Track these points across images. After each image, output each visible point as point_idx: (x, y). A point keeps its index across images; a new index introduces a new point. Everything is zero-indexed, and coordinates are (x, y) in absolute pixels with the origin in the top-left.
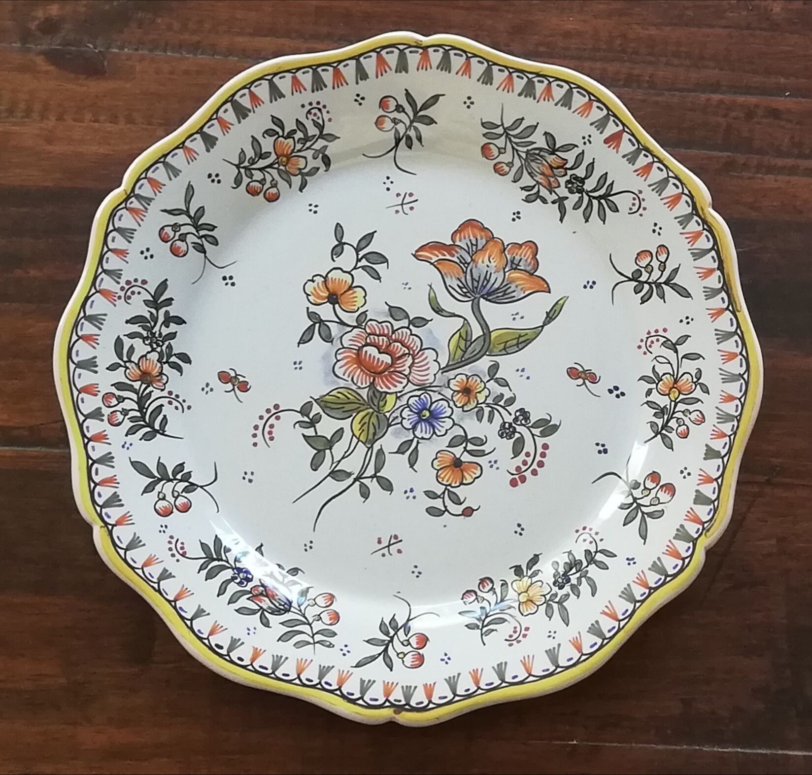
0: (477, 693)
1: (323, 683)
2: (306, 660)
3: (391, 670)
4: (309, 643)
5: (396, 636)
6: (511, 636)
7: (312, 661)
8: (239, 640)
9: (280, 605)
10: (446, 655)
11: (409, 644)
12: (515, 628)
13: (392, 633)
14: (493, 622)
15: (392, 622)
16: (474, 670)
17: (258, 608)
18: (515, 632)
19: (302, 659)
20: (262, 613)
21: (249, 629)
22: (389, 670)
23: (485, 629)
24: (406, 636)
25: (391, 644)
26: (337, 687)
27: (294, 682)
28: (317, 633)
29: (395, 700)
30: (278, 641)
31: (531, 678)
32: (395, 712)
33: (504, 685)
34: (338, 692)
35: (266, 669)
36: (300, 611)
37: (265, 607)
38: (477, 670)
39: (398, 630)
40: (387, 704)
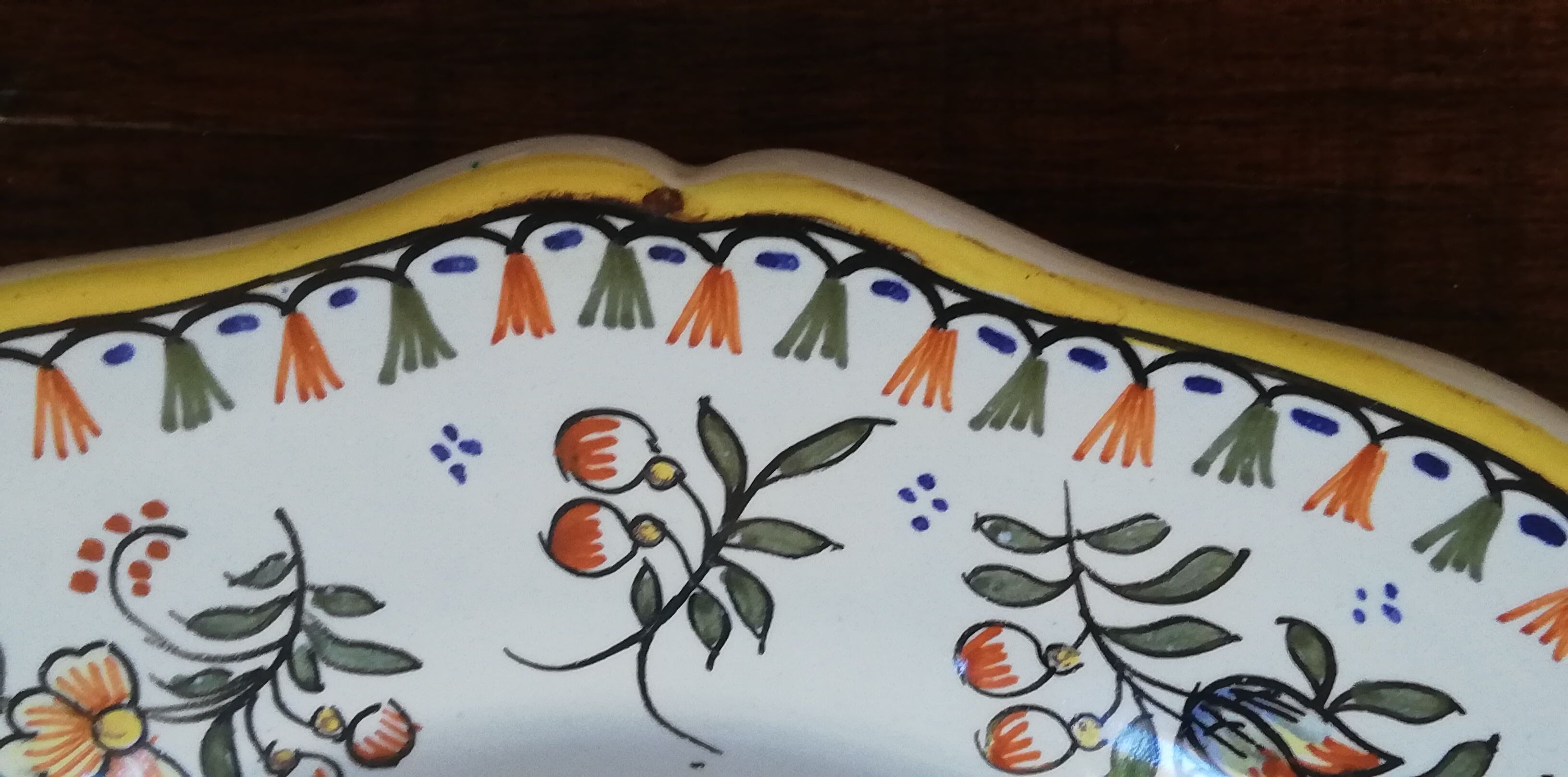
0: (292, 285)
1: (1023, 348)
2: (1105, 458)
3: (704, 403)
4: (1097, 539)
5: (696, 565)
6: (159, 551)
7: (1079, 456)
8: (1438, 563)
9: (1235, 727)
10: (458, 472)
11: (631, 527)
12: (141, 590)
13: (713, 582)
14: (252, 621)
15: (716, 630)
16: (321, 395)
17: (1345, 717)
18: (140, 571)
19: (1126, 463)
20: (1323, 689)
21: (1391, 613)
22: (715, 404)
23: (288, 585)
24: (647, 567)
25: (716, 523)
26: (955, 324)
27: (1161, 352)
28: (1060, 587)
29: (678, 257)
30: (1244, 554)
31: (40, 345)
32: (676, 199)
33: (170, 321)
34: (950, 299)
35: (1300, 417)
36: (1139, 695)
37: (1311, 721)
38: (304, 397)
39: (686, 591)
40: (715, 239)
